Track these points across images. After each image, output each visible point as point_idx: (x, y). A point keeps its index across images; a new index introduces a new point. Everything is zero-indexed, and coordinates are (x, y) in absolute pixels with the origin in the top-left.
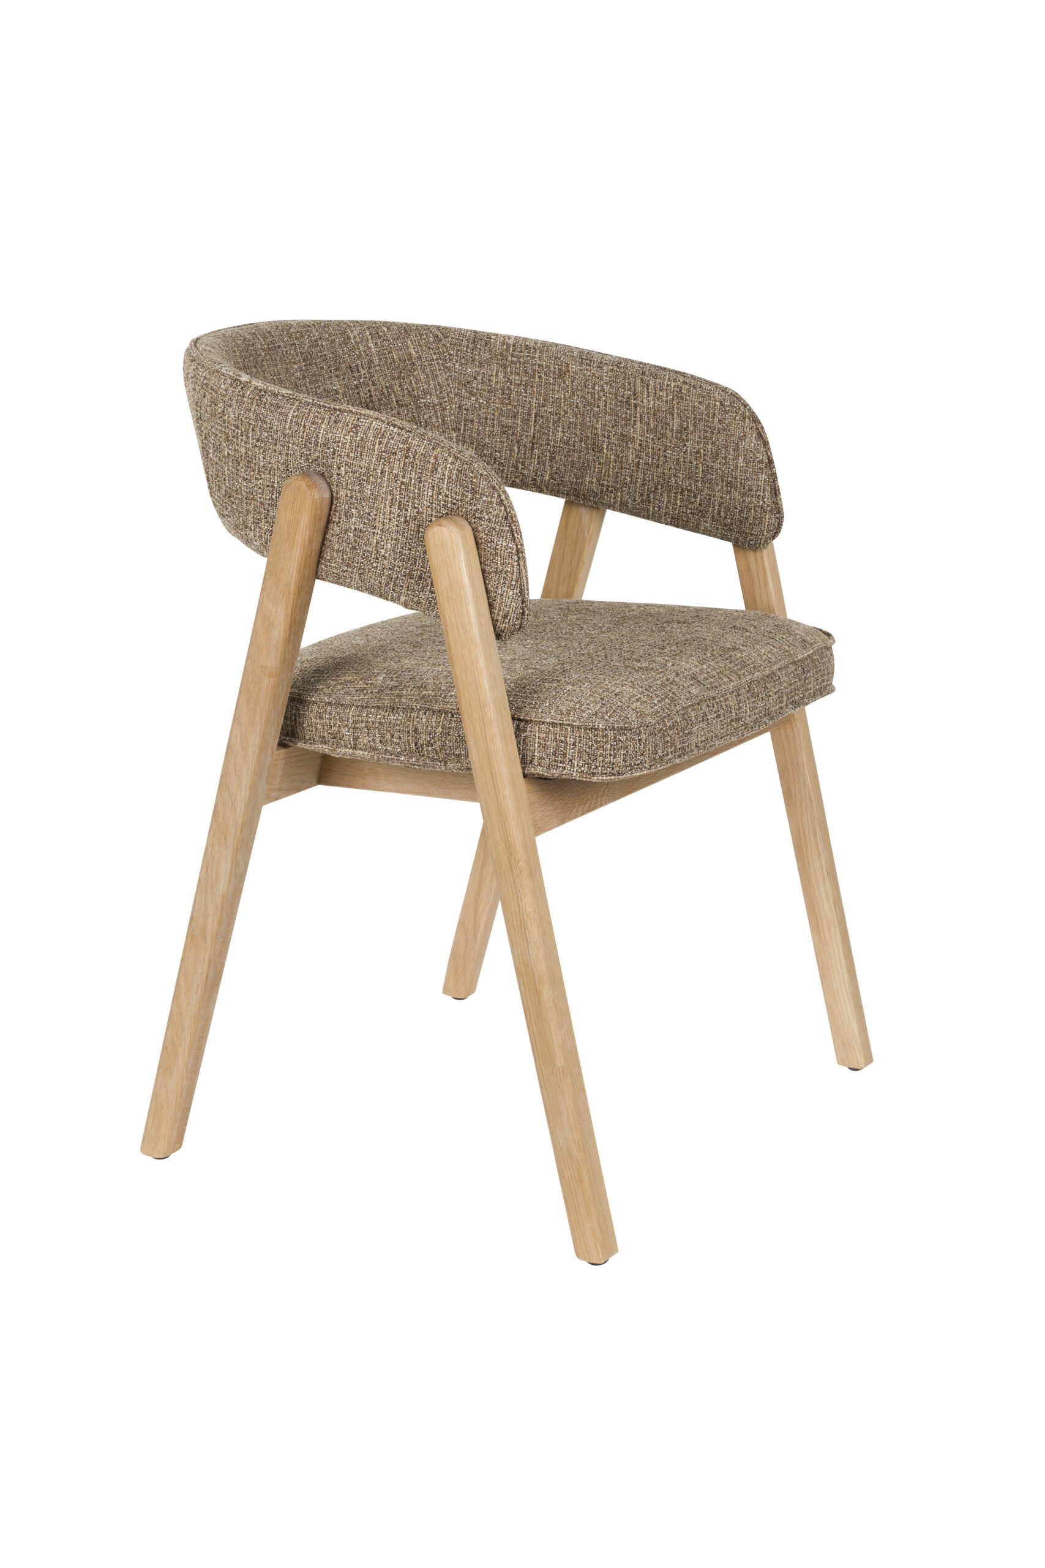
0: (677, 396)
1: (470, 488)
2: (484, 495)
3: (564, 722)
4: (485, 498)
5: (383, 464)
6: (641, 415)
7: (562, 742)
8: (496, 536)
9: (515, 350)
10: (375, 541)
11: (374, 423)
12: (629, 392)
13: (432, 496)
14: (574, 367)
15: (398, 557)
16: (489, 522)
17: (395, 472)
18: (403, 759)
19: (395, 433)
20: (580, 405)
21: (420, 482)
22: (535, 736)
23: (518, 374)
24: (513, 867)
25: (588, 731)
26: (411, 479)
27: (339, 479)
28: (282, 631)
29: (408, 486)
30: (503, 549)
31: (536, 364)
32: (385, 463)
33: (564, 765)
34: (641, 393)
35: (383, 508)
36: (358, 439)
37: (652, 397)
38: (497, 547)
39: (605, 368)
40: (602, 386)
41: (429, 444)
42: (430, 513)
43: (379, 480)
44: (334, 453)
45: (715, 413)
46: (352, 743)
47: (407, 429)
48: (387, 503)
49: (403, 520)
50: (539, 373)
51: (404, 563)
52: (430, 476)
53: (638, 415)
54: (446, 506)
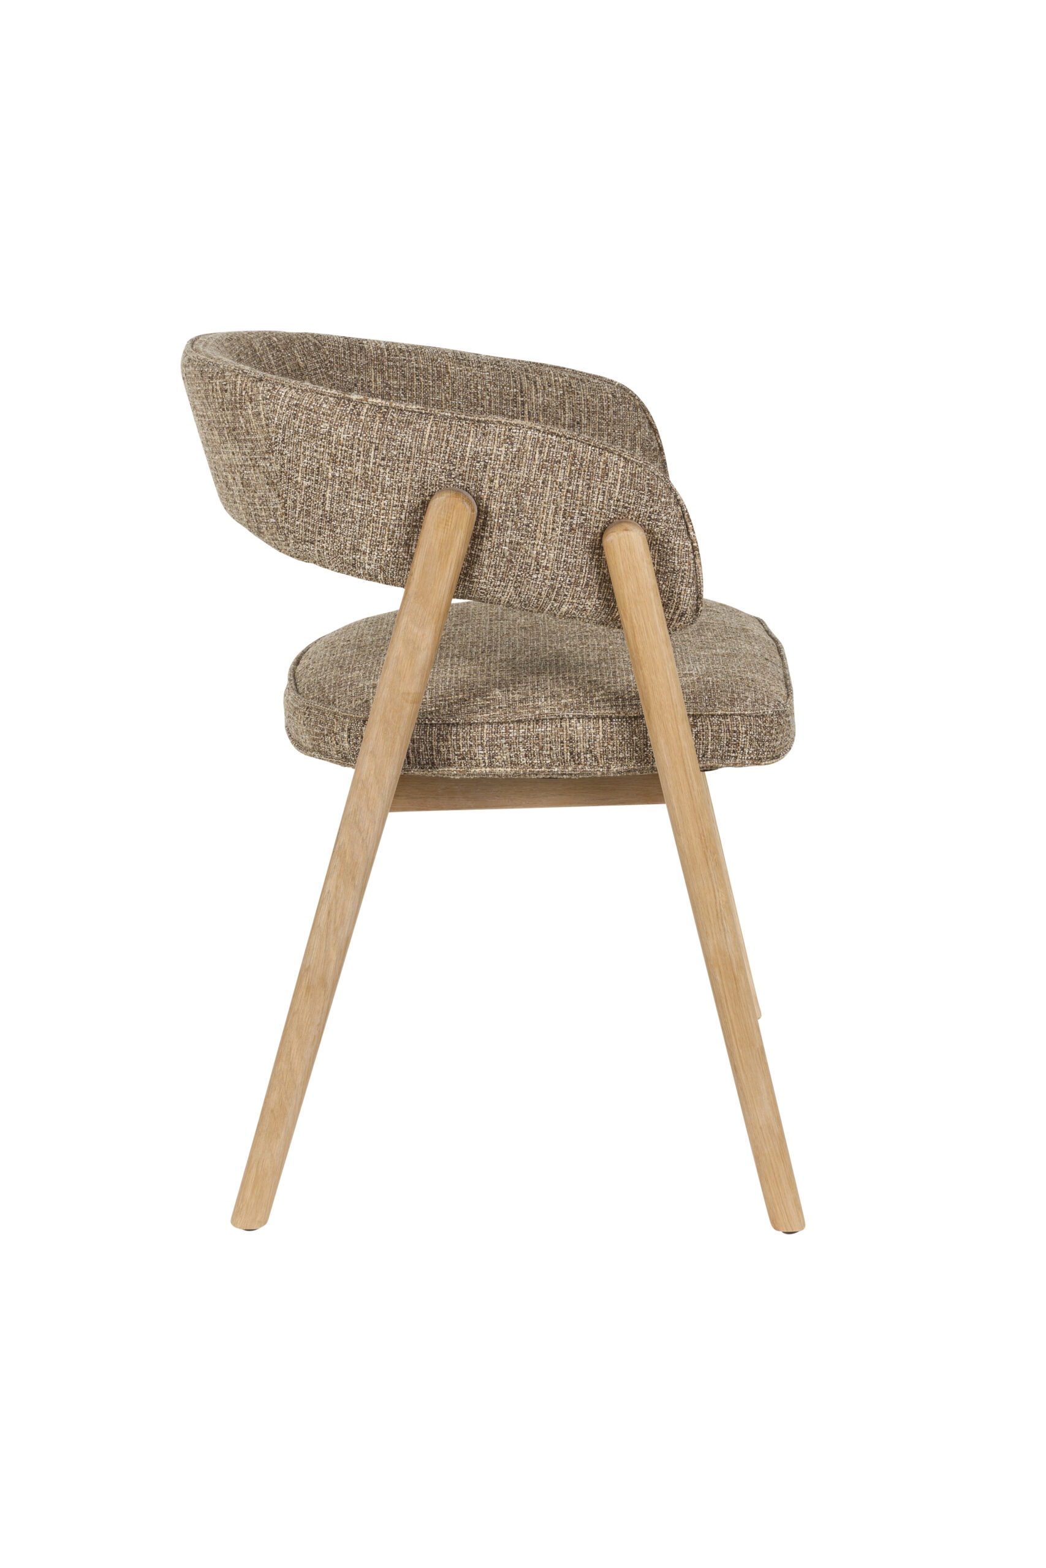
0: (567, 391)
1: (646, 490)
2: (662, 496)
3: (736, 712)
4: (663, 500)
5: (545, 473)
6: (529, 412)
7: (735, 732)
8: (673, 536)
9: (390, 354)
10: (535, 552)
11: (529, 432)
12: (515, 390)
13: (603, 502)
14: (453, 368)
15: (562, 566)
16: (667, 523)
17: (559, 480)
18: (556, 770)
19: (555, 441)
20: (462, 406)
21: (589, 488)
22: (708, 729)
23: (396, 378)
24: (709, 859)
25: (757, 719)
26: (577, 486)
27: (491, 492)
28: (429, 654)
29: (575, 493)
30: (680, 548)
31: (413, 367)
32: (548, 472)
33: (736, 754)
34: (528, 390)
35: (545, 518)
36: (515, 449)
37: (541, 394)
38: (675, 547)
39: (485, 367)
40: (485, 385)
41: (594, 450)
42: (598, 519)
43: (540, 490)
44: (485, 466)
45: (609, 405)
46: (487, 761)
47: (568, 436)
48: (550, 512)
49: (568, 528)
50: (417, 376)
51: (569, 572)
52: (601, 481)
53: (526, 412)
54: (616, 510)
